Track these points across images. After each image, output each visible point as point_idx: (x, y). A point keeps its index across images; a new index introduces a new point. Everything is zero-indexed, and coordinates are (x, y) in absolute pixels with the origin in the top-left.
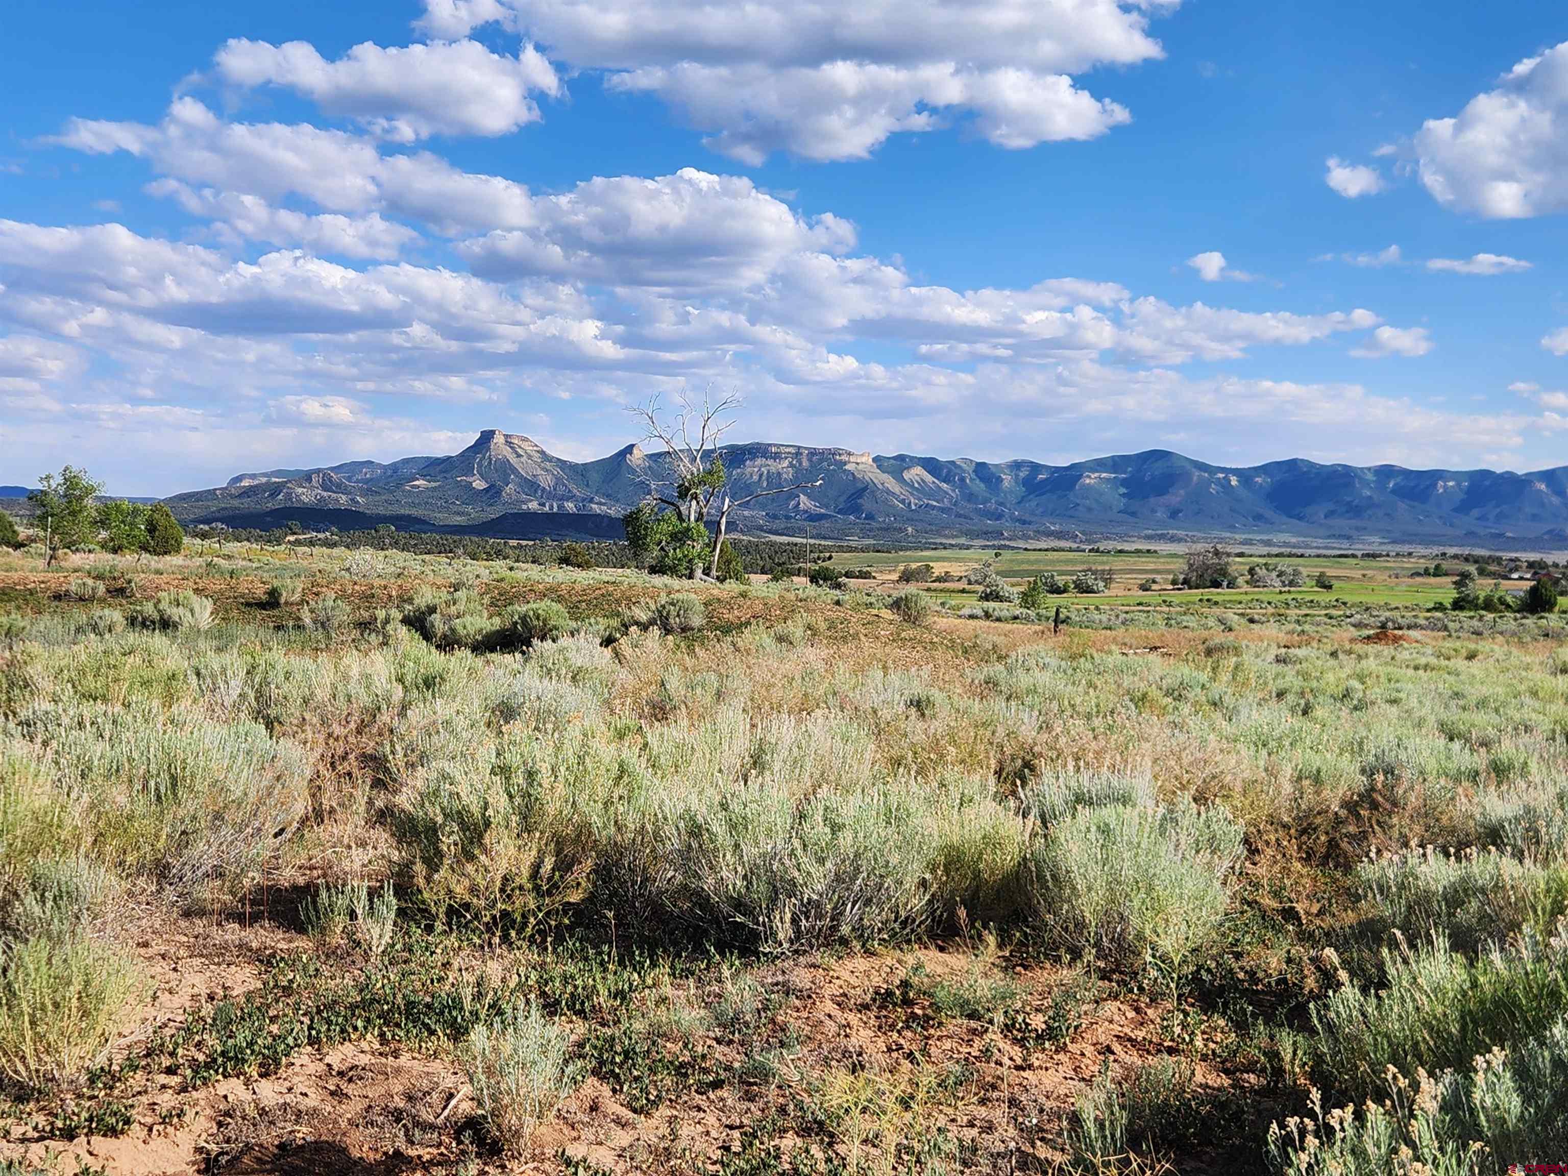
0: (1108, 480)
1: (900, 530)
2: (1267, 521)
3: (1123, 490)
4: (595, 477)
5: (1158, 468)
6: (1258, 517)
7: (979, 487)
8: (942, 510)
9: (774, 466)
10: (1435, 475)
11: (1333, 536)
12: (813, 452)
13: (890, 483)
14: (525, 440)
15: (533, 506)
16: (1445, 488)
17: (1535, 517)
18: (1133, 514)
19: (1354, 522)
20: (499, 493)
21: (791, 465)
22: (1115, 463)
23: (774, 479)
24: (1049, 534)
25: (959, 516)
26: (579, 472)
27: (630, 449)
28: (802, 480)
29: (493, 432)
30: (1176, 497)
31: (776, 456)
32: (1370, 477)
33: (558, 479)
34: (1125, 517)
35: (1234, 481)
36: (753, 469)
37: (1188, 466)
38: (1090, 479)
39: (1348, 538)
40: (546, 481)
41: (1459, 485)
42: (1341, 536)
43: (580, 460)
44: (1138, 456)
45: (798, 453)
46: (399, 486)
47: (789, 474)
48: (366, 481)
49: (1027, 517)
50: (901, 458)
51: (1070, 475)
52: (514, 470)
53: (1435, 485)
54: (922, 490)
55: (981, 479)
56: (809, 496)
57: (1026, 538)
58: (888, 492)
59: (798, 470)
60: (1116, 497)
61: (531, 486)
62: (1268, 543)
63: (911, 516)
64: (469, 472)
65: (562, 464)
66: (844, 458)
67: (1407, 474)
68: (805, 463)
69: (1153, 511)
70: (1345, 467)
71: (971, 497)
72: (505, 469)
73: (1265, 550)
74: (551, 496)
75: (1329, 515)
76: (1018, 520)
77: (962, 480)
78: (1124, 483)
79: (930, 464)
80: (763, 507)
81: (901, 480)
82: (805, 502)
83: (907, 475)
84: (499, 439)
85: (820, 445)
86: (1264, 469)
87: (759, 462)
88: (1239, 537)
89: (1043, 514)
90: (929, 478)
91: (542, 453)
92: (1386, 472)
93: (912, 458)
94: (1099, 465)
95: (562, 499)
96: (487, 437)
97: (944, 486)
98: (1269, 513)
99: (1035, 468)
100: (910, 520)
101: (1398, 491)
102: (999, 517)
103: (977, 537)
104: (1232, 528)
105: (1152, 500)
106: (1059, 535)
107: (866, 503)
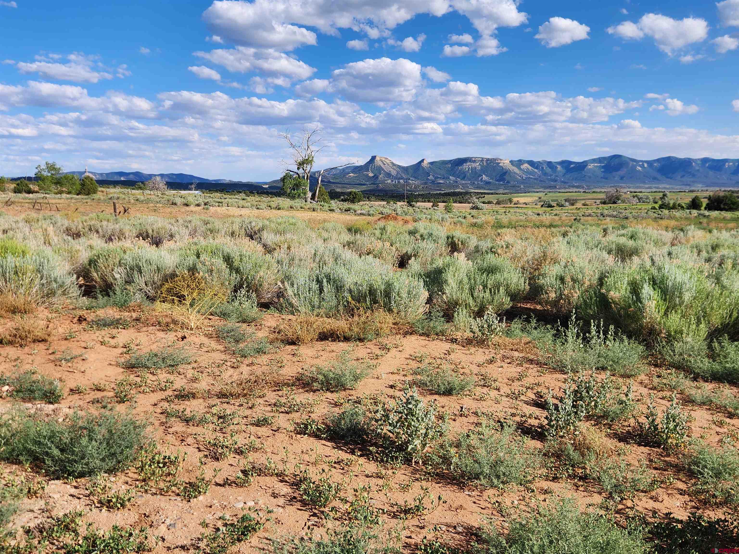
0: (597, 166)
1: (519, 187)
2: (658, 180)
3: (602, 170)
4: (411, 171)
5: (617, 161)
6: (655, 178)
7: (549, 170)
8: (535, 179)
9: (474, 165)
10: (725, 161)
11: (684, 185)
12: (488, 160)
13: (516, 170)
14: (386, 159)
15: (389, 181)
16: (729, 166)
18: (606, 178)
19: (692, 179)
20: (377, 177)
21: (480, 165)
22: (600, 160)
23: (474, 170)
24: (574, 187)
25: (541, 181)
26: (405, 169)
27: (423, 160)
28: (484, 170)
29: (375, 157)
30: (621, 173)
31: (474, 162)
32: (699, 162)
33: (398, 173)
34: (603, 180)
35: (646, 165)
36: (466, 166)
37: (628, 160)
38: (591, 166)
39: (689, 185)
40: (394, 173)
41: (734, 164)
42: (687, 185)
43: (405, 165)
44: (609, 156)
45: (482, 160)
46: (344, 176)
47: (479, 168)
48: (334, 175)
49: (566, 181)
50: (520, 161)
51: (582, 166)
52: (383, 169)
53: (724, 165)
54: (528, 172)
55: (550, 168)
56: (486, 176)
57: (565, 188)
58: (515, 173)
59: (482, 166)
60: (600, 173)
61: (389, 175)
62: (658, 188)
63: (523, 181)
64: (368, 170)
65: (399, 167)
66: (499, 161)
67: (713, 160)
68: (485, 164)
69: (614, 177)
70: (689, 159)
71: (545, 174)
72: (380, 169)
73: (649, 190)
74: (396, 178)
75: (682, 177)
76: (563, 182)
77: (543, 168)
78: (603, 167)
79: (531, 163)
80: (470, 180)
81: (520, 169)
82: (484, 177)
83: (522, 167)
84: (378, 158)
85: (489, 157)
86: (658, 160)
87: (468, 164)
88: (647, 186)
89: (573, 179)
90: (530, 167)
91: (392, 163)
92: (705, 160)
93: (524, 161)
94: (594, 161)
95: (399, 179)
96: (374, 158)
97: (536, 170)
98: (659, 176)
99: (570, 163)
100: (523, 183)
101: (710, 168)
102: (556, 181)
103: (547, 188)
104: (644, 183)
105: (614, 173)
106: (577, 187)
107: (507, 177)
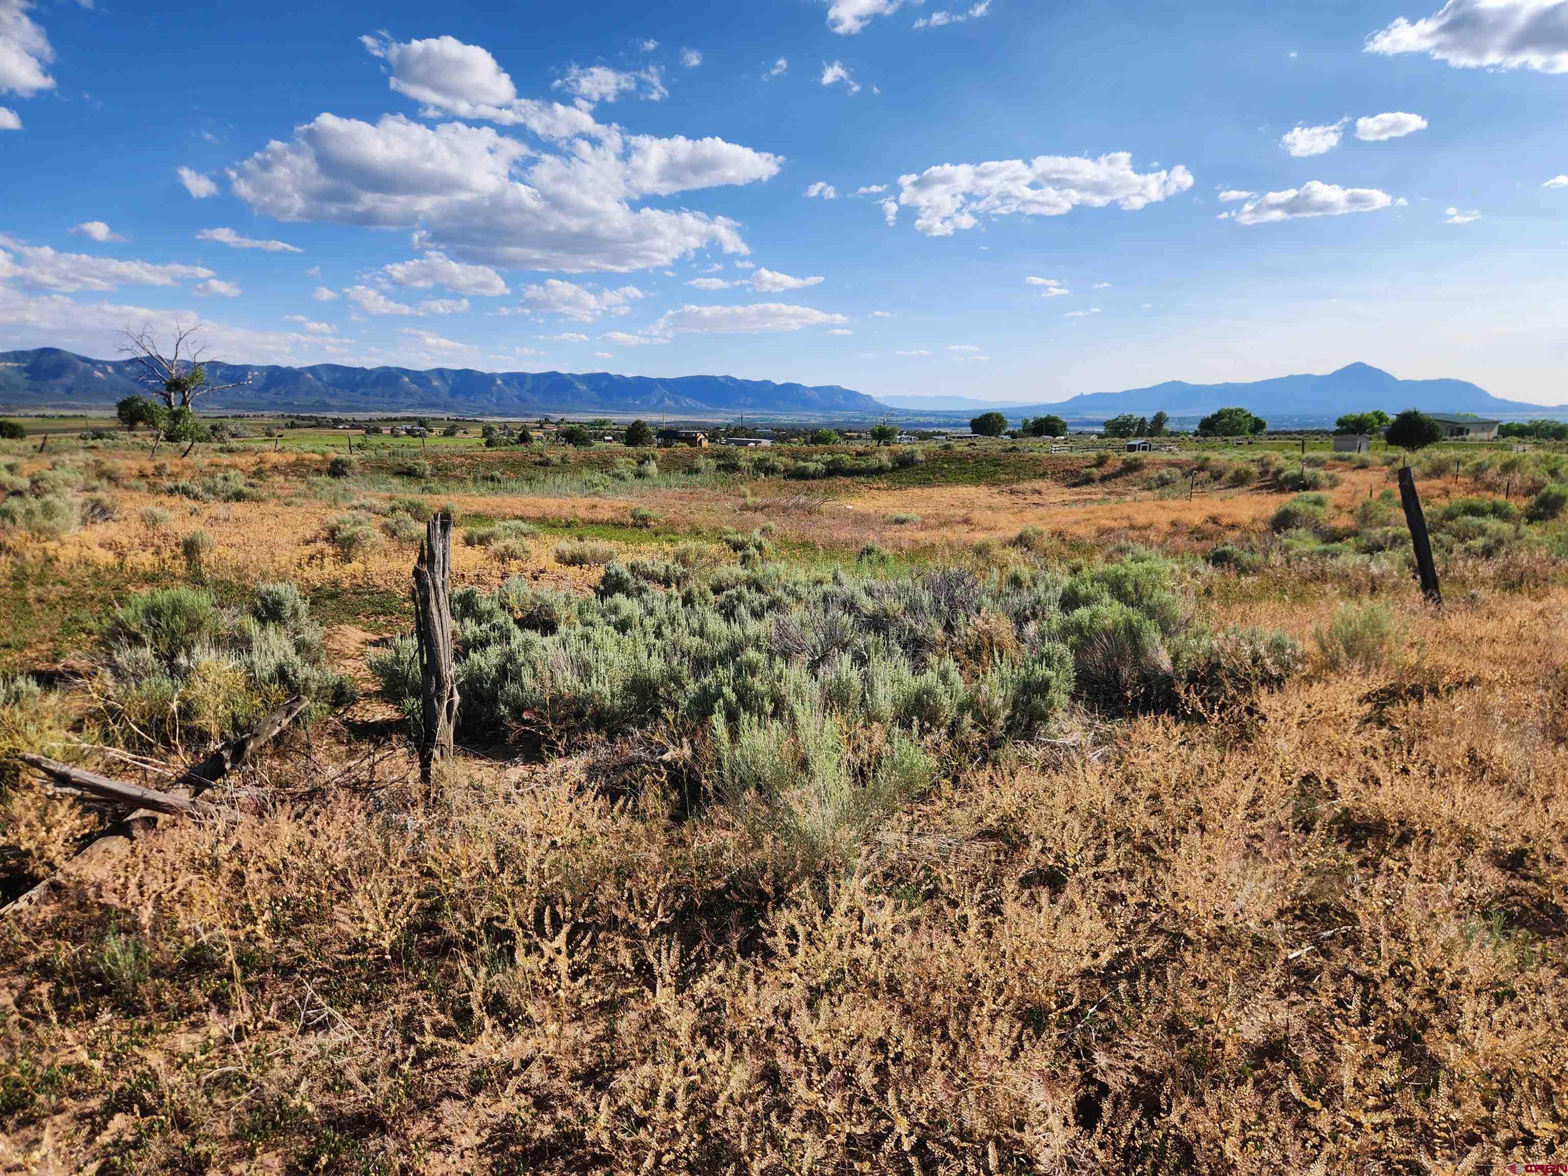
0: (12, 366)
3: (25, 374)
5: (51, 360)
10: (245, 369)
16: (252, 376)
17: (307, 393)
18: (36, 391)
22: (17, 356)
30: (69, 379)
32: (204, 369)
34: (28, 391)
35: (110, 369)
41: (260, 374)
44: (35, 351)
53: (245, 374)
60: (20, 379)
67: (229, 367)
69: (53, 389)
78: (26, 370)
92: (213, 365)
101: (223, 377)
105: (50, 382)
